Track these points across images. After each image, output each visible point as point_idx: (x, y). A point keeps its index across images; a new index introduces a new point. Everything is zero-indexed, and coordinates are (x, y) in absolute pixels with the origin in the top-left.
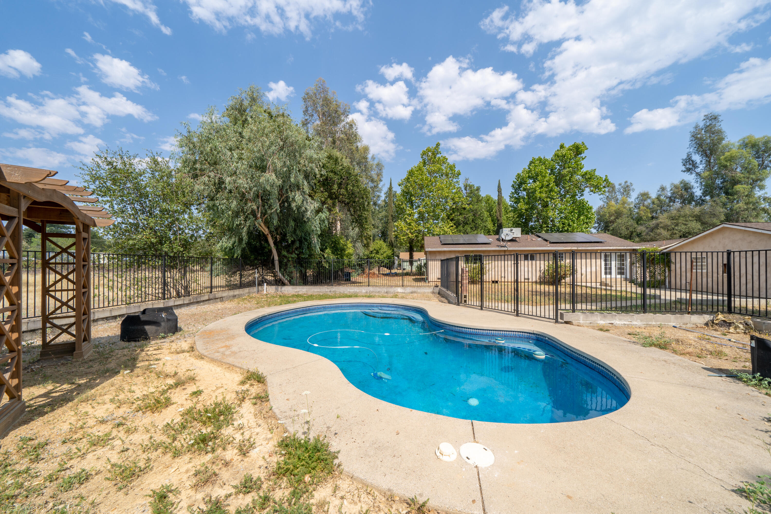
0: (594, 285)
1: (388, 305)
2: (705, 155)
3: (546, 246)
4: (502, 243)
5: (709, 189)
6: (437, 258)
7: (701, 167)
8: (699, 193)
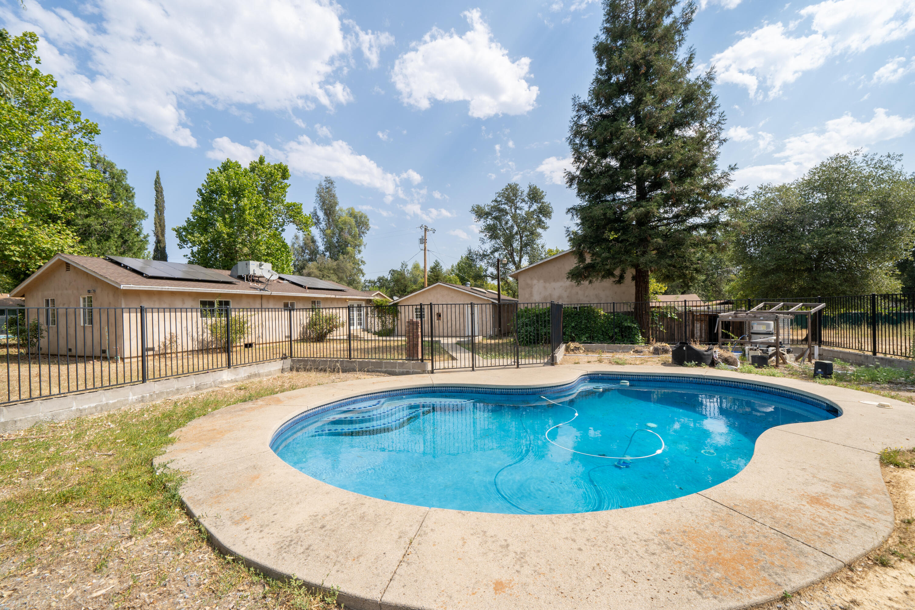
0: (342, 337)
2: (326, 214)
3: (307, 293)
4: (251, 284)
5: (329, 247)
6: (145, 305)
7: (324, 223)
8: (322, 248)
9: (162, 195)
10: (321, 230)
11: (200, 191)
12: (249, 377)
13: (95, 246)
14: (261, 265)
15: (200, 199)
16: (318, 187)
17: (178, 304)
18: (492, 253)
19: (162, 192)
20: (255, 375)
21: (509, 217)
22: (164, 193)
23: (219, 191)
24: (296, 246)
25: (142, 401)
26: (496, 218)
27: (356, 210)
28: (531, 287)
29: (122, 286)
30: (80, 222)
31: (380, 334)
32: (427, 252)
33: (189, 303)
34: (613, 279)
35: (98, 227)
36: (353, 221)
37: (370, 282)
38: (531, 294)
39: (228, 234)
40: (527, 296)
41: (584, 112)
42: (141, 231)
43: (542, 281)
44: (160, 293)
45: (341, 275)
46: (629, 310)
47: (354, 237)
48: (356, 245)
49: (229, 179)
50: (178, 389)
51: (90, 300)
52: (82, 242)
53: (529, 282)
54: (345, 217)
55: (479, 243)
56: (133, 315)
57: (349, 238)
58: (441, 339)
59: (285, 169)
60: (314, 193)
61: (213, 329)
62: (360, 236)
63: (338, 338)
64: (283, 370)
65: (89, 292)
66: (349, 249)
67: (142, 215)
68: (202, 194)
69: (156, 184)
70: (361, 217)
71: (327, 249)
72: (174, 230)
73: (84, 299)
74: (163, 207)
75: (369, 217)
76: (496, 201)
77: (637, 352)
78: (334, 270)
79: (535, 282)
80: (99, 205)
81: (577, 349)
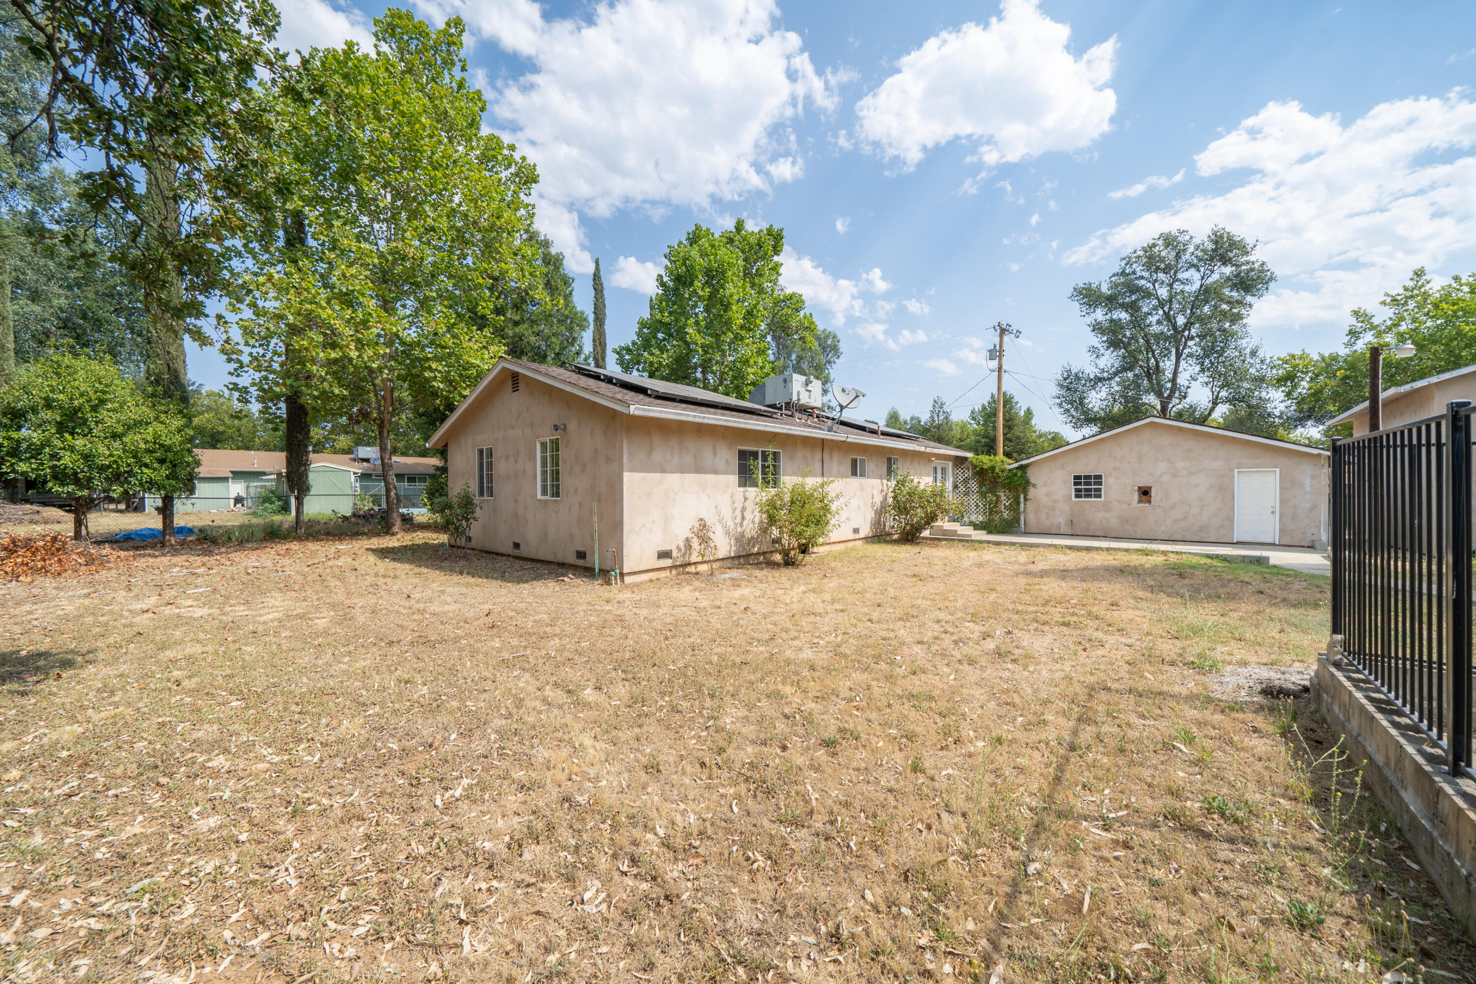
4: (798, 420)
9: (602, 296)
11: (660, 278)
14: (807, 384)
15: (660, 292)
17: (708, 455)
19: (602, 291)
29: (632, 408)
30: (511, 333)
33: (723, 454)
35: (533, 339)
42: (581, 347)
44: (681, 431)
49: (704, 254)
51: (556, 445)
59: (779, 235)
65: (556, 428)
67: (582, 324)
68: (663, 284)
69: (594, 280)
73: (543, 445)
75: (840, 336)
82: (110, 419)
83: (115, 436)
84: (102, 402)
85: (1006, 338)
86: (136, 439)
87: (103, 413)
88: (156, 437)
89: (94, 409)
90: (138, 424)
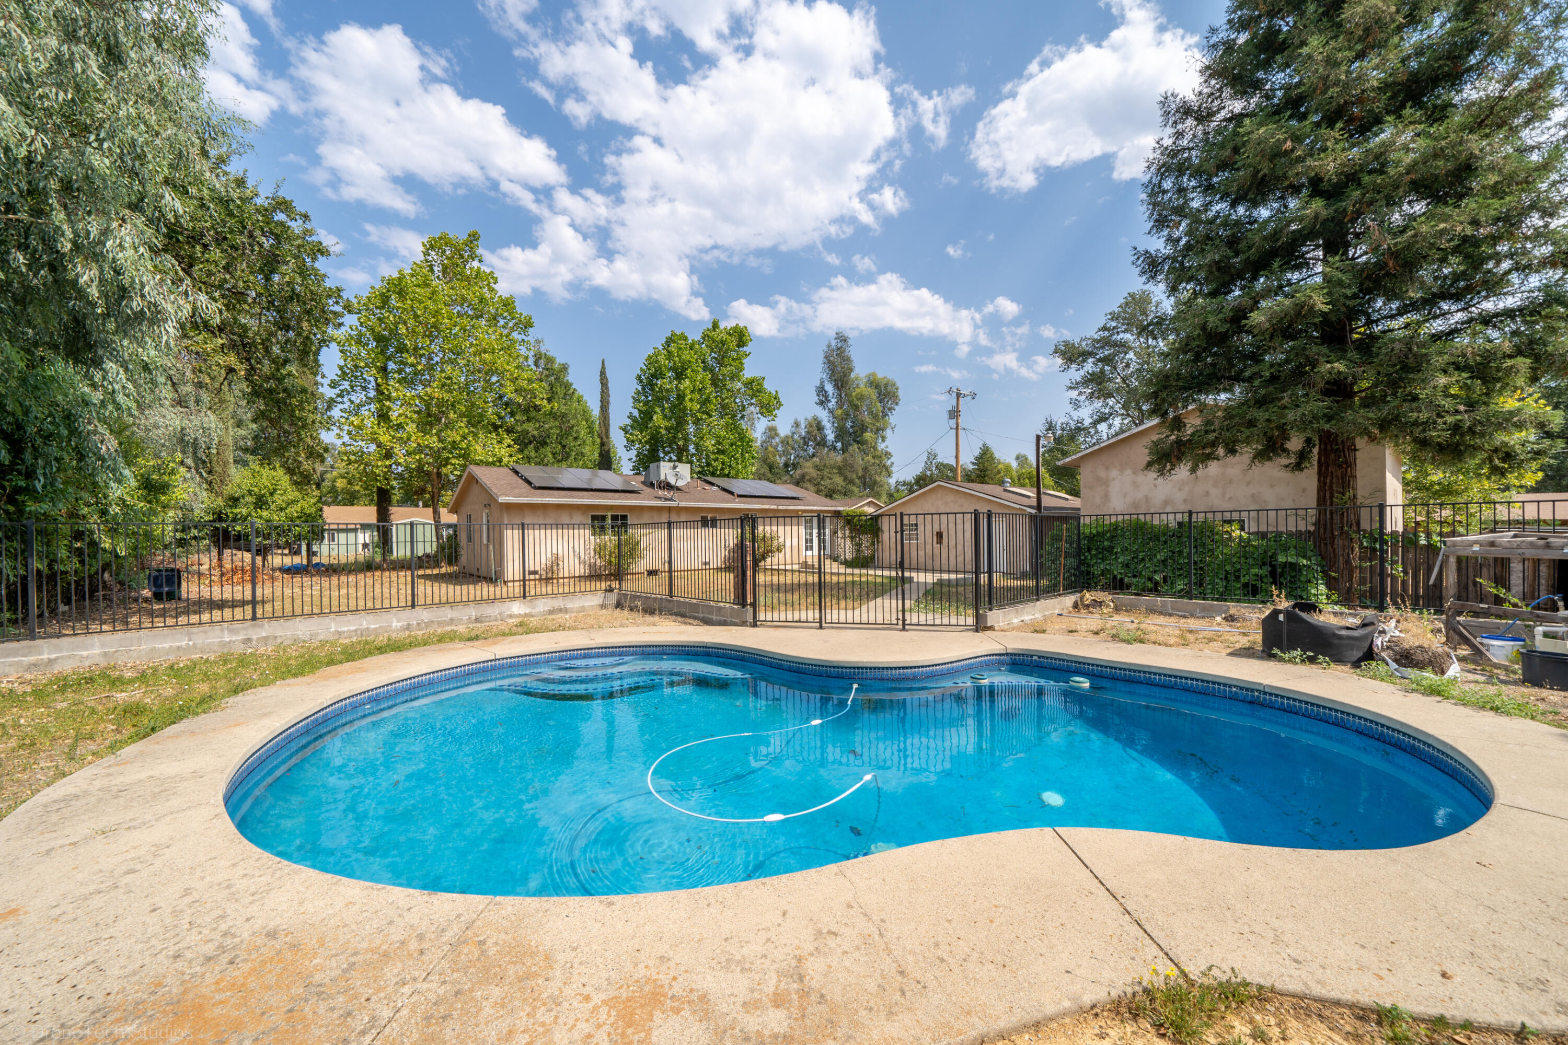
0: (787, 567)
1: (586, 653)
2: (836, 387)
3: (734, 502)
4: (660, 492)
5: (841, 433)
6: (527, 521)
7: (833, 401)
8: (831, 437)
9: (607, 388)
10: (831, 411)
11: (639, 377)
12: (551, 612)
13: (533, 454)
14: (675, 467)
15: (640, 388)
16: (826, 349)
17: (565, 519)
18: (1095, 423)
20: (560, 610)
21: (1131, 355)
22: (609, 385)
23: (657, 374)
24: (796, 437)
25: (408, 629)
26: (1106, 360)
27: (880, 375)
28: (1106, 483)
29: (500, 499)
31: (848, 564)
32: (960, 431)
33: (578, 518)
34: (1285, 461)
35: (536, 433)
36: (873, 394)
37: (904, 484)
38: (1106, 497)
39: (666, 429)
40: (1098, 500)
41: (1190, 122)
43: (1128, 472)
44: (545, 507)
45: (849, 475)
46: (1302, 528)
47: (875, 417)
48: (878, 430)
50: (452, 619)
51: (489, 515)
52: (521, 451)
53: (1102, 473)
54: (863, 388)
55: (1069, 409)
56: (516, 532)
57: (868, 419)
58: (914, 575)
60: (821, 359)
61: (600, 550)
62: (885, 415)
63: (782, 567)
64: (603, 606)
66: (868, 435)
68: (641, 381)
69: (601, 376)
70: (886, 385)
71: (838, 438)
72: (621, 428)
73: (486, 514)
74: (608, 403)
75: (898, 384)
76: (1104, 328)
77: (1230, 619)
78: (839, 468)
79: (1114, 473)
80: (537, 408)
81: (1098, 604)
82: (279, 499)
83: (282, 509)
84: (275, 490)
85: (961, 399)
86: (293, 510)
87: (276, 497)
88: (303, 509)
89: (272, 494)
90: (293, 502)
